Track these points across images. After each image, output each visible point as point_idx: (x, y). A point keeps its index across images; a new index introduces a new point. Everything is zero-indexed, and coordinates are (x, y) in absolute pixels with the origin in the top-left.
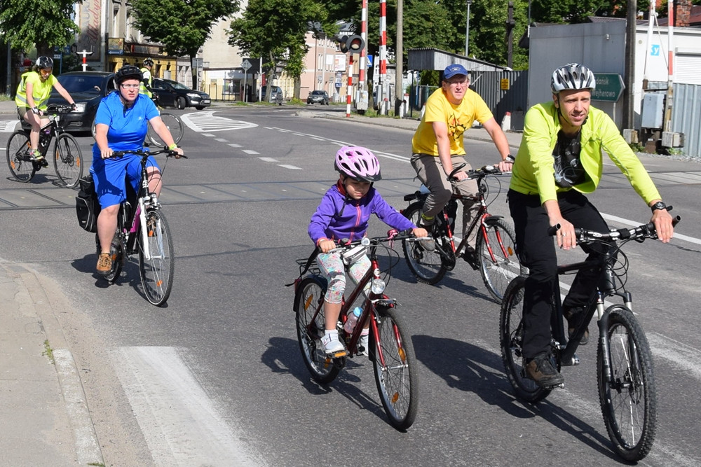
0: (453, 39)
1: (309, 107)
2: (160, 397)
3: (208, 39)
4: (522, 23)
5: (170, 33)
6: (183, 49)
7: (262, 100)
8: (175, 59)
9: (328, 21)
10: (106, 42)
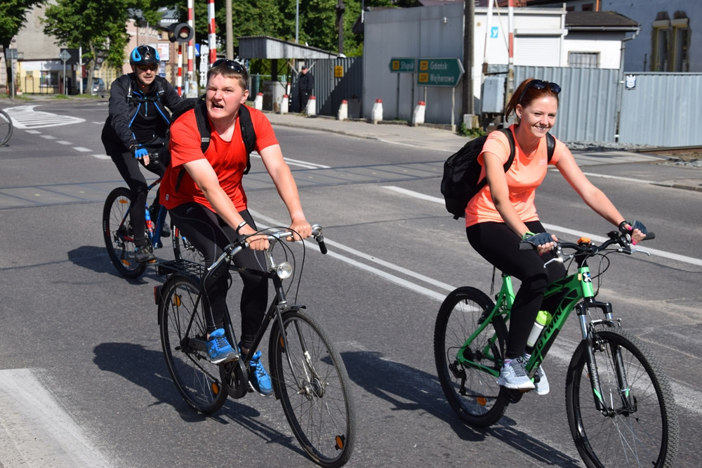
2: (21, 428)
3: (23, 28)
4: (350, 7)
7: (84, 92)
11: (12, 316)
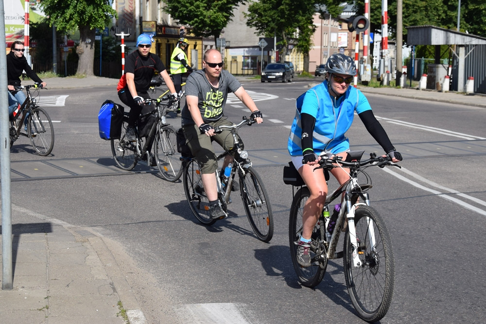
0: (443, 16)
1: (317, 79)
3: (230, 21)
5: (197, 16)
6: (209, 31)
8: (201, 39)
9: (333, 3)
10: (141, 24)
11: (220, 259)
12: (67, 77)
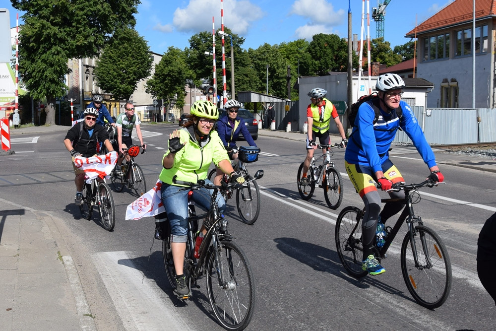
0: (260, 86)
2: (119, 278)
4: (295, 76)
5: (116, 88)
6: (123, 96)
7: (164, 121)
8: (119, 101)
9: (196, 79)
10: (83, 94)
12: (40, 126)
